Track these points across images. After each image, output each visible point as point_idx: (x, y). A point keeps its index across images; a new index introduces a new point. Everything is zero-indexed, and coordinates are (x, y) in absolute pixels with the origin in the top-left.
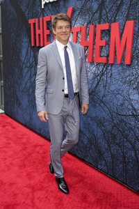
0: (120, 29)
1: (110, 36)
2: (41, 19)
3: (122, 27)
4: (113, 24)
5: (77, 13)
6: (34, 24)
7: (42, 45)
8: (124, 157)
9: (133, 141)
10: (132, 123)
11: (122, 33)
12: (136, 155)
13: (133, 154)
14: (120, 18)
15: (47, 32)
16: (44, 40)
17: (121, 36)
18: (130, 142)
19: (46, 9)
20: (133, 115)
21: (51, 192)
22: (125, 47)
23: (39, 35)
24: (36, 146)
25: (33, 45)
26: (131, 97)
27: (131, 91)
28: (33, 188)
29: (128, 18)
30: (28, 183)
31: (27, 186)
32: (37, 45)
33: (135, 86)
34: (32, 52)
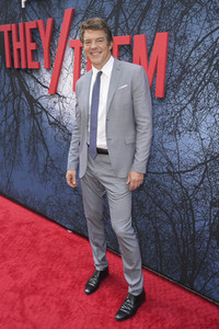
0: (147, 45)
1: (131, 54)
2: (21, 25)
3: (149, 42)
4: (136, 37)
5: (80, 17)
6: (10, 32)
7: (23, 66)
8: (157, 234)
9: (169, 210)
10: (168, 184)
11: (151, 50)
12: (174, 230)
13: (170, 229)
14: (147, 28)
15: (32, 46)
16: (26, 59)
17: (149, 55)
18: (166, 212)
19: (29, 9)
20: (169, 172)
21: (51, 295)
22: (156, 72)
23: (19, 50)
24: (20, 224)
25: (8, 65)
26: (166, 146)
27: (165, 137)
28: (21, 292)
29: (158, 28)
30: (12, 285)
31: (11, 290)
32: (16, 66)
33: (170, 130)
34: (8, 78)
